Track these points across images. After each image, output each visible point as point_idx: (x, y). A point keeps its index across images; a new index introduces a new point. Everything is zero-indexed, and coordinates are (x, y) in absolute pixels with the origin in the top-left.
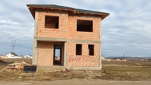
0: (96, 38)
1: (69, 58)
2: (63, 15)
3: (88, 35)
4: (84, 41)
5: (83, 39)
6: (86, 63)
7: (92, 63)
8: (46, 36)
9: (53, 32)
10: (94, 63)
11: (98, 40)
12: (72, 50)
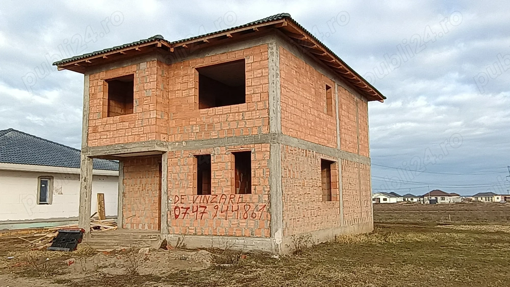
0: (258, 123)
1: (173, 206)
2: (143, 65)
3: (231, 118)
4: (216, 142)
5: (214, 135)
6: (225, 223)
7: (243, 223)
9: (120, 126)
10: (251, 223)
11: (264, 130)
12: (182, 176)
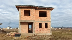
0: (49, 20)
1: (35, 30)
2: (32, 9)
3: (45, 18)
4: (42, 21)
5: (42, 20)
6: (44, 32)
8: (24, 20)
10: (48, 32)
11: (49, 21)
12: (37, 26)
